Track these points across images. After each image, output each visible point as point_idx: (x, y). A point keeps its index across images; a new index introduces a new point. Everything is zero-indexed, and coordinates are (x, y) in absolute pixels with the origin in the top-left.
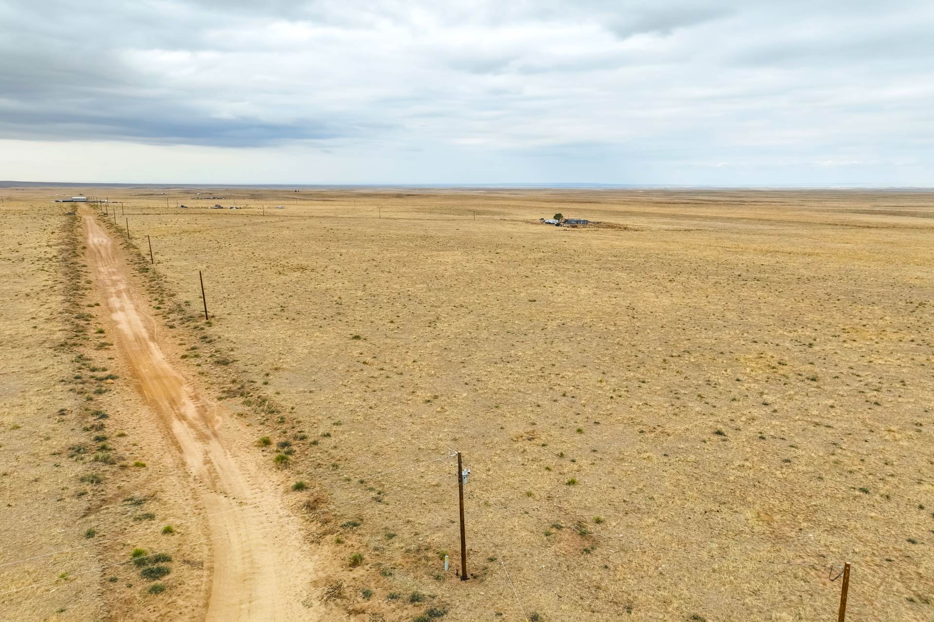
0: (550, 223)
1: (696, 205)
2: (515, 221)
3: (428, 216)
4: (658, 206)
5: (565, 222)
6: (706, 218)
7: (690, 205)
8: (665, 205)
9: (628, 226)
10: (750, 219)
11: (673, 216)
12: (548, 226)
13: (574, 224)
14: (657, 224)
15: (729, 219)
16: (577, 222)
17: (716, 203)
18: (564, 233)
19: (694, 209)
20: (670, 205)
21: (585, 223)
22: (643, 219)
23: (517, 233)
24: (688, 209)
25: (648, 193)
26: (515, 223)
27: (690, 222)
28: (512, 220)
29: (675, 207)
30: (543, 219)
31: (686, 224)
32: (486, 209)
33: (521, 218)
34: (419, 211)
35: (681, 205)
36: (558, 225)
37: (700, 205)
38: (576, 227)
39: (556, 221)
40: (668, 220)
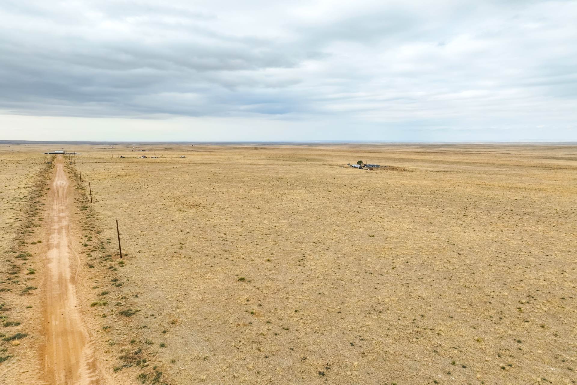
0: (355, 167)
1: (442, 154)
2: (332, 165)
3: (276, 162)
4: (418, 155)
5: (364, 166)
6: (452, 163)
7: (438, 154)
8: (422, 154)
9: (406, 169)
10: (481, 163)
11: (431, 161)
12: (354, 169)
13: (371, 168)
14: (424, 167)
15: (467, 163)
16: (373, 166)
17: (455, 153)
18: (367, 174)
19: (441, 156)
20: (426, 154)
21: (378, 166)
22: (412, 164)
23: (337, 174)
24: (438, 157)
25: (409, 145)
26: (332, 167)
27: (443, 165)
28: (330, 165)
29: (429, 155)
30: (349, 164)
31: (442, 167)
32: (311, 157)
33: (335, 163)
34: (270, 159)
35: (433, 154)
36: (360, 168)
37: (445, 154)
38: (372, 169)
39: (359, 166)
40: (429, 164)
